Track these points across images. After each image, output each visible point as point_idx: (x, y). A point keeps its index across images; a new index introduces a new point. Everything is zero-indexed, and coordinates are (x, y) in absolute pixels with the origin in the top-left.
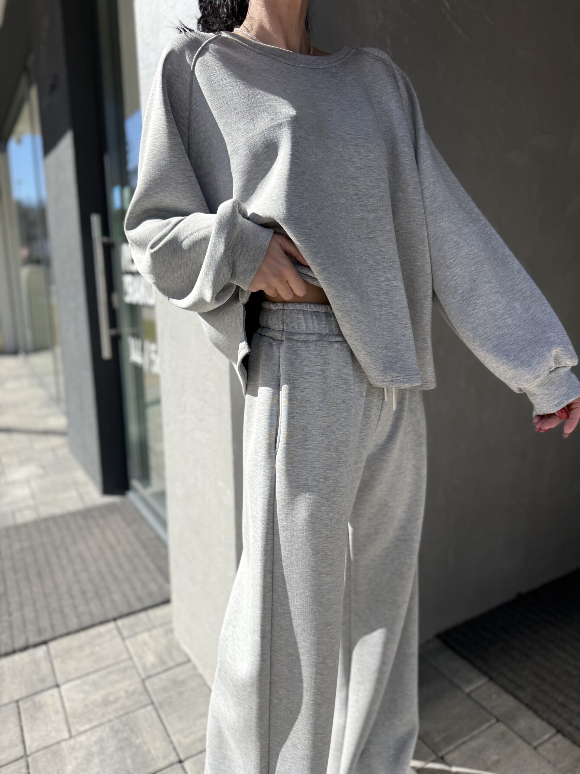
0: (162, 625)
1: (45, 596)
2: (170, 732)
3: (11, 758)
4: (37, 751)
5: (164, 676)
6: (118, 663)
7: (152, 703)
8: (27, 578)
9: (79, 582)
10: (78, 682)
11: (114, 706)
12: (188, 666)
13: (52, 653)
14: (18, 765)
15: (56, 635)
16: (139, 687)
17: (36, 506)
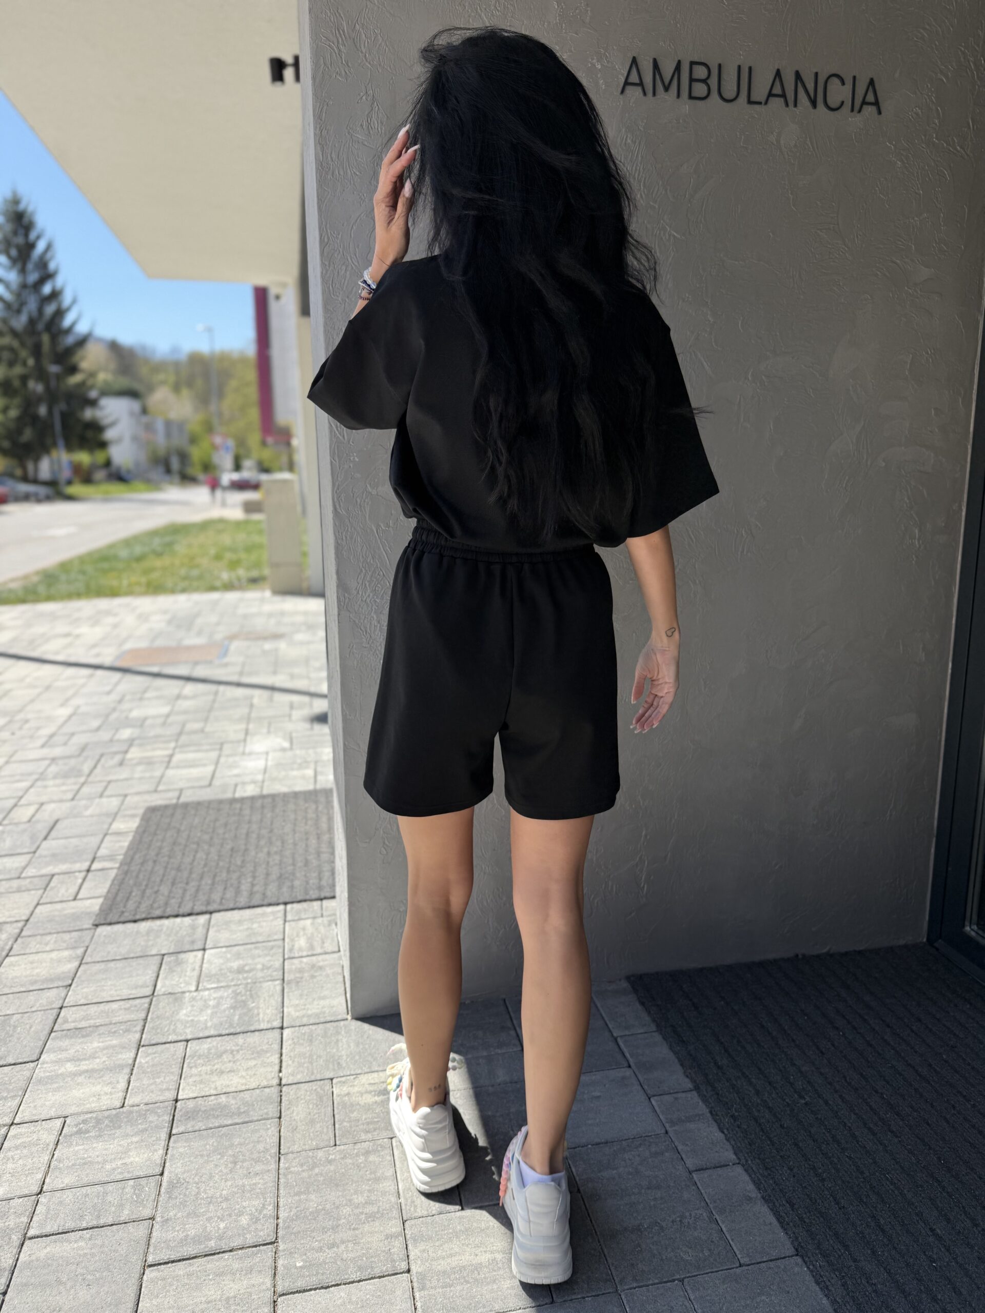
0: (329, 916)
1: (228, 871)
2: (286, 1005)
3: (138, 996)
4: (163, 995)
5: (305, 960)
6: (269, 941)
7: (283, 979)
8: (219, 851)
9: (268, 863)
10: (224, 949)
11: (245, 975)
12: (336, 955)
13: (213, 922)
14: (143, 1000)
15: (222, 908)
16: (278, 964)
17: (263, 781)
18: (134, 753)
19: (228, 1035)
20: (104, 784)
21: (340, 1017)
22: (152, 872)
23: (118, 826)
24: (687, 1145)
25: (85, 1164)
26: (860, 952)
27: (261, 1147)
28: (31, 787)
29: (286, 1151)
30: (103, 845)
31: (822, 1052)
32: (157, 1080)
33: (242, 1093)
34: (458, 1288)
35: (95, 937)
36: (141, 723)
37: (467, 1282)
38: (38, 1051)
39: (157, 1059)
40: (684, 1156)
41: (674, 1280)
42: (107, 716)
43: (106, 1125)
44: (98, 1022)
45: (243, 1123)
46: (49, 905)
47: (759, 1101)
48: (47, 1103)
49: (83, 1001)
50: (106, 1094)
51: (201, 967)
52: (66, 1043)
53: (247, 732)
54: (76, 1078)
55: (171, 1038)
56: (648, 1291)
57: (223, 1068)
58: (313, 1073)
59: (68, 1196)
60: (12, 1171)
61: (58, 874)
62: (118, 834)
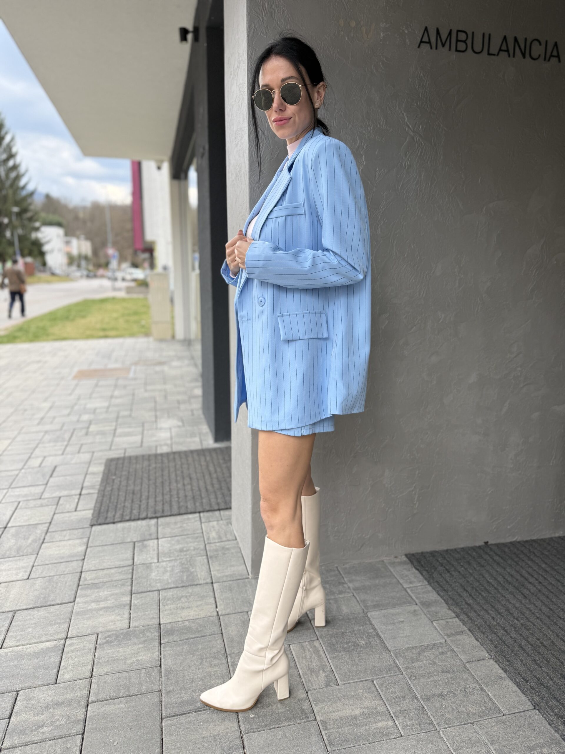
0: (226, 519)
1: (163, 494)
2: (212, 569)
3: (125, 565)
4: (140, 564)
5: (218, 544)
6: (194, 534)
7: (207, 555)
8: (155, 483)
9: (185, 490)
10: (169, 539)
11: (185, 553)
12: (235, 542)
13: (159, 523)
14: (128, 568)
15: (163, 515)
16: (202, 547)
17: (172, 444)
18: (93, 428)
19: (182, 587)
20: (79, 446)
21: (244, 577)
22: (118, 495)
23: (92, 469)
24: (459, 648)
25: (114, 660)
26: (534, 541)
27: (215, 650)
28: (36, 447)
29: (230, 652)
30: (86, 480)
31: (525, 596)
32: (146, 613)
33: (197, 621)
34: (346, 728)
35: (92, 533)
36: (94, 411)
37: (351, 725)
38: (73, 597)
39: (144, 601)
40: (458, 654)
41: (468, 723)
42: (72, 407)
43: (123, 639)
44: (105, 580)
45: (202, 637)
46: (61, 514)
47: (495, 623)
48: (85, 626)
49: (93, 568)
50: (118, 620)
51: (158, 549)
52: (89, 592)
53: (156, 417)
54: (99, 612)
55: (149, 589)
56: (455, 729)
57: (183, 606)
58: (236, 609)
59: (108, 678)
60: (72, 665)
61: (64, 496)
62: (93, 474)
